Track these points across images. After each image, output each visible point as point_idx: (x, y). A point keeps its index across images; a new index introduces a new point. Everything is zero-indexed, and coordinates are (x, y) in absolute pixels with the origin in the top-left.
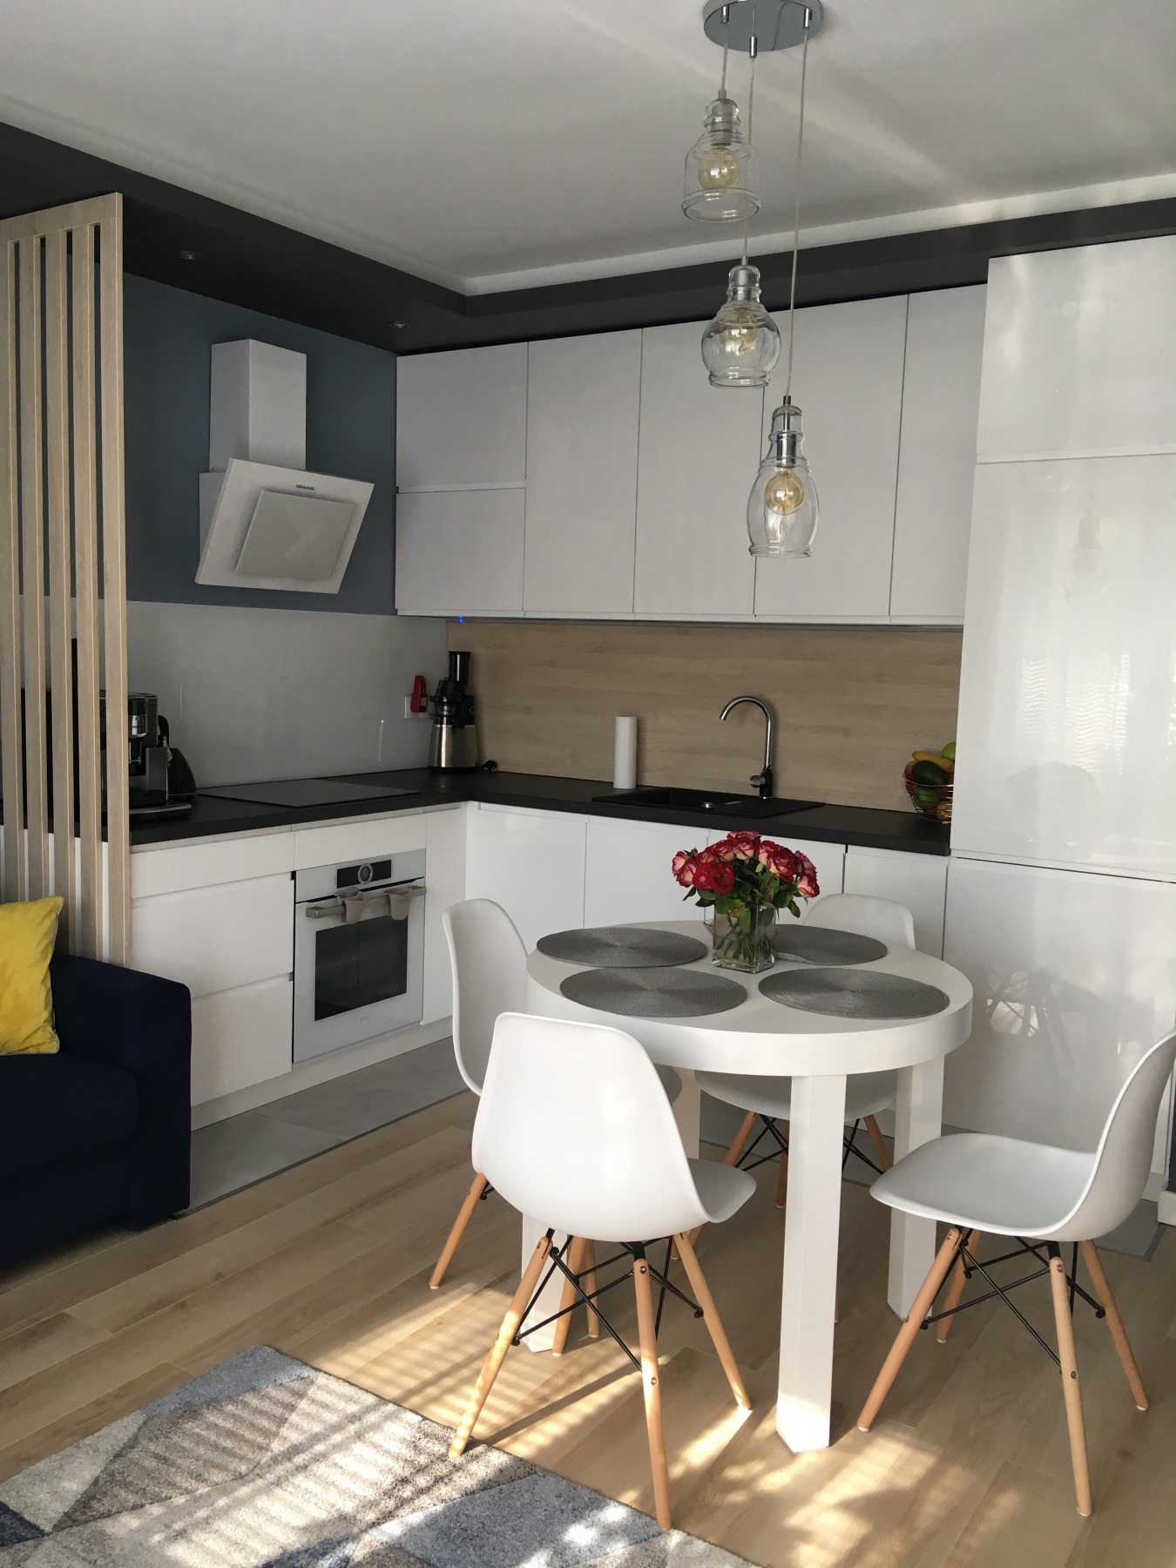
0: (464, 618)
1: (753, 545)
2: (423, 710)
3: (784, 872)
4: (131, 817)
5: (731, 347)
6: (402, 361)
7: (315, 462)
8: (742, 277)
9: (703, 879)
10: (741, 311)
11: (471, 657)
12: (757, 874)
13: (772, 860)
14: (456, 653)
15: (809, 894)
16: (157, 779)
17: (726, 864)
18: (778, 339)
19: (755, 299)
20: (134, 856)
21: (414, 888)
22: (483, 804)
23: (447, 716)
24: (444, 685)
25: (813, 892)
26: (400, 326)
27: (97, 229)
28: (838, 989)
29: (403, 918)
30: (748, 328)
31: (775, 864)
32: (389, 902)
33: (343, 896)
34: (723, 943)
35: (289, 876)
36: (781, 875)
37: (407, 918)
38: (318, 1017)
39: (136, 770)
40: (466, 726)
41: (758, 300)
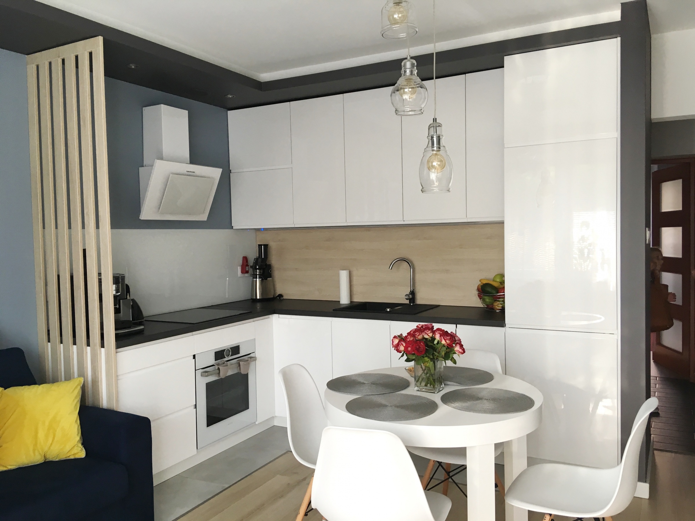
0: (263, 229)
1: (423, 188)
2: (247, 272)
3: (448, 343)
4: (116, 334)
5: (406, 97)
6: (230, 113)
7: (194, 159)
8: (408, 65)
9: (409, 349)
10: (409, 80)
11: (268, 246)
12: (434, 344)
13: (442, 338)
14: (261, 245)
15: (461, 353)
16: (127, 315)
17: (420, 341)
18: (427, 92)
19: (414, 74)
20: (118, 354)
21: (251, 358)
22: (280, 315)
23: (259, 275)
24: (256, 260)
25: (462, 352)
26: (230, 96)
27: (91, 54)
28: (479, 399)
29: (246, 373)
30: (412, 88)
31: (445, 339)
32: (239, 365)
33: (218, 365)
34: (419, 379)
35: (192, 357)
36: (447, 344)
37: (248, 373)
38: (208, 425)
39: (117, 311)
40: (268, 279)
41: (416, 75)
